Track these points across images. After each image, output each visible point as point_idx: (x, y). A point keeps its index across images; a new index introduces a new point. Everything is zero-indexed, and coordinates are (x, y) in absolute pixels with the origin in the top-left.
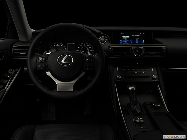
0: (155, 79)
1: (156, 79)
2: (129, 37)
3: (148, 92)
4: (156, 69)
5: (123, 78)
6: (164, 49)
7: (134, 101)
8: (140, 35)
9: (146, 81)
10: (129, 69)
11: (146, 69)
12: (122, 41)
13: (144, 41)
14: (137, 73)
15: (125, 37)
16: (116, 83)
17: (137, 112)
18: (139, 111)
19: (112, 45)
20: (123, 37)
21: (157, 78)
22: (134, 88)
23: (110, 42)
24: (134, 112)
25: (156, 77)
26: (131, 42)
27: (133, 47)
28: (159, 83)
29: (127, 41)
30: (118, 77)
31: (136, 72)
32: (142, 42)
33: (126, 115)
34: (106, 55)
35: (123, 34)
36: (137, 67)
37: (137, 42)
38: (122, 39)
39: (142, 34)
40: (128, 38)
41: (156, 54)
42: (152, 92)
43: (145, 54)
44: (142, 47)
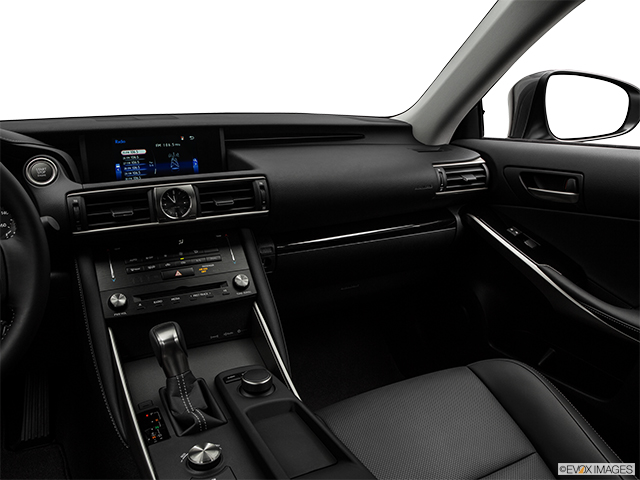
0: (242, 289)
1: (247, 286)
2: (144, 152)
3: (225, 334)
4: (243, 253)
5: (136, 300)
6: (262, 187)
7: (181, 379)
8: (180, 141)
9: (217, 298)
10: (151, 265)
11: (212, 258)
12: (122, 167)
13: (199, 164)
14: (184, 275)
15: (130, 152)
16: (109, 323)
17: (192, 421)
18: (199, 416)
19: (80, 186)
20: (124, 153)
21: (252, 282)
22: (175, 335)
23: (72, 178)
24: (185, 422)
25: (245, 283)
26: (154, 168)
27: (159, 189)
28: (257, 298)
29: (141, 167)
30: (114, 299)
31: (178, 274)
32: (193, 165)
33: (158, 439)
34: (57, 228)
35: (123, 142)
36: (181, 254)
37: (175, 166)
38: (120, 159)
39: (187, 138)
40: (140, 156)
41: (237, 204)
42: (239, 331)
43: (202, 209)
44: (188, 187)
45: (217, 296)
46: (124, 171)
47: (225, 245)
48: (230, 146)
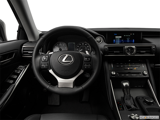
0: (145, 75)
2: (121, 37)
3: (139, 86)
4: (146, 66)
5: (117, 74)
6: (154, 48)
7: (128, 96)
8: (130, 35)
9: (138, 77)
10: (122, 66)
11: (137, 66)
12: (115, 40)
13: (134, 41)
14: (130, 69)
15: (117, 37)
16: (111, 78)
17: (131, 107)
18: (133, 106)
19: (107, 44)
20: (116, 37)
21: (148, 74)
22: (128, 84)
23: (105, 42)
24: (129, 107)
25: (146, 74)
26: (123, 41)
27: (126, 47)
28: (149, 78)
29: (120, 41)
30: (112, 73)
31: (128, 69)
32: (133, 41)
33: (121, 109)
34: (102, 54)
35: (116, 34)
36: (130, 64)
37: (128, 41)
39: (132, 34)
40: (120, 38)
41: (146, 52)
42: (143, 86)
43: (137, 53)
44: (134, 47)
45: (138, 76)
46: (115, 42)
47: (141, 63)
48: (143, 37)
